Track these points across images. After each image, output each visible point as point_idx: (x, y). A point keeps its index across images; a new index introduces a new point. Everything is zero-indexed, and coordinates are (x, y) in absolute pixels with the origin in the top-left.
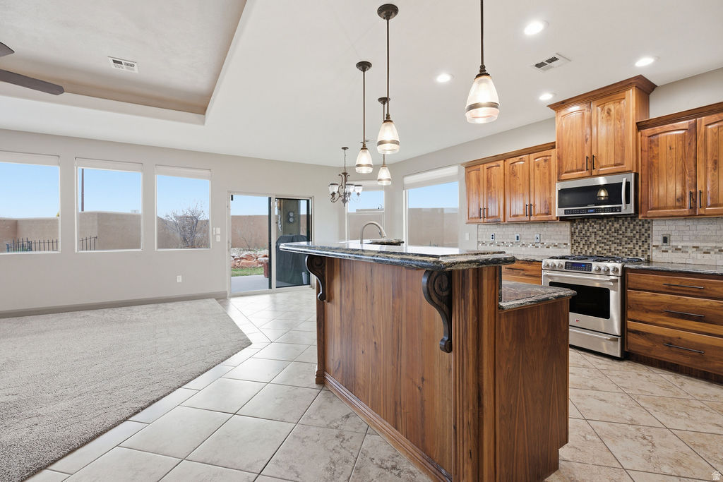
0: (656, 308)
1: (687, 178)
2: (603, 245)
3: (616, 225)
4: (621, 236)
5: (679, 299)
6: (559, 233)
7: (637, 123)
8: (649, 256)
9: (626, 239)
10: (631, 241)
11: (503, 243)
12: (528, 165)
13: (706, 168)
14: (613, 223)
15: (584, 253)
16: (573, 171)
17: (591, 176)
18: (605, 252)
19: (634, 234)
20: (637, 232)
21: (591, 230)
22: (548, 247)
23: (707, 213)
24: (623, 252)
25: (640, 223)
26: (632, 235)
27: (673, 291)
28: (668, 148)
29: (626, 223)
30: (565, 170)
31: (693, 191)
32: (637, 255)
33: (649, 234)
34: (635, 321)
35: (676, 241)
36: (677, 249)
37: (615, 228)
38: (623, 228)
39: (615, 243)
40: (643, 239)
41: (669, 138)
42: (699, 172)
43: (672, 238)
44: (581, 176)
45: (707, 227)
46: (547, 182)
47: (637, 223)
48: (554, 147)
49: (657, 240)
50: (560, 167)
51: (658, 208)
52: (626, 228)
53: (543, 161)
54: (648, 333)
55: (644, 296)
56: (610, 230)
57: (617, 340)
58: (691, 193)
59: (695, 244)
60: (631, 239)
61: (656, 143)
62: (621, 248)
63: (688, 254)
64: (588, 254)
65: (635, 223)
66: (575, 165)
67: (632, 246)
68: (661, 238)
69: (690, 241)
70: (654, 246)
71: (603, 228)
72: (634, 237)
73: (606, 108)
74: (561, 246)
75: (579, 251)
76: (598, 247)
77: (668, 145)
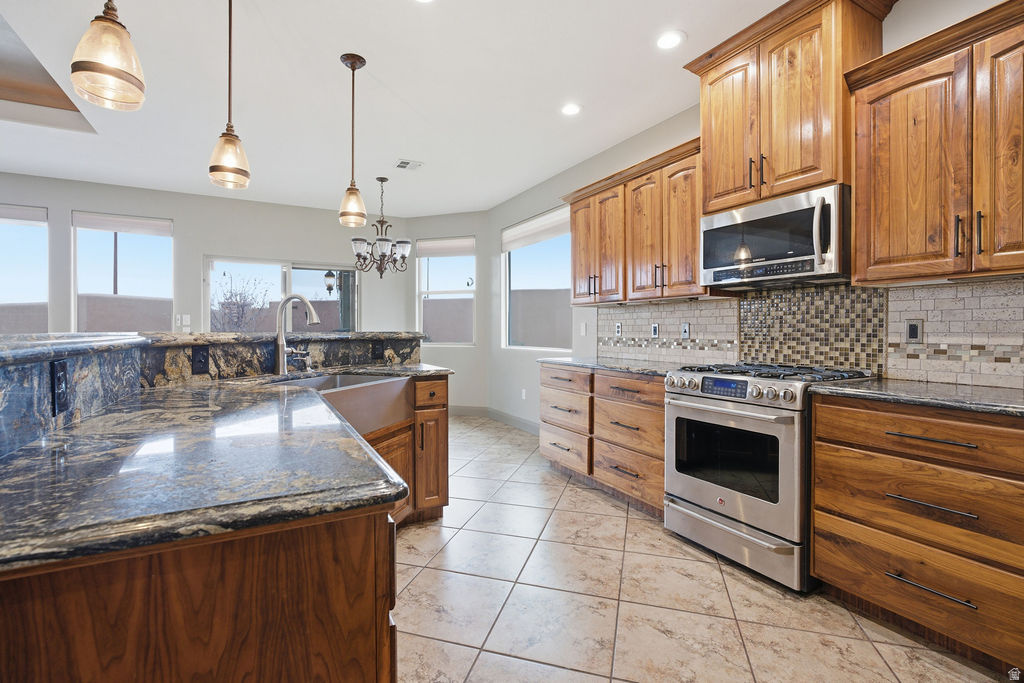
0: (871, 487)
1: (952, 186)
2: (794, 343)
3: (819, 303)
4: (827, 325)
5: (921, 468)
6: (719, 320)
7: (847, 76)
8: (880, 366)
9: (837, 330)
10: (847, 336)
11: (633, 340)
12: (659, 189)
13: (995, 158)
14: (813, 298)
15: (761, 359)
16: (728, 193)
17: (761, 199)
18: (799, 357)
19: (853, 321)
20: (858, 316)
21: (773, 313)
22: (702, 348)
23: (996, 265)
24: (831, 358)
25: (864, 296)
26: (848, 321)
27: (908, 451)
28: (911, 122)
29: (837, 297)
30: (715, 191)
31: (964, 214)
32: (857, 365)
33: (881, 320)
34: (829, 512)
35: (936, 333)
36: (939, 352)
37: (817, 308)
38: (832, 307)
39: (817, 340)
40: (870, 331)
41: (912, 99)
42: (979, 169)
43: (928, 328)
44: (742, 201)
45: (1004, 300)
46: (689, 218)
47: (859, 296)
48: (698, 150)
49: (896, 332)
50: (706, 187)
51: (889, 261)
52: (837, 307)
53: (682, 180)
54: (854, 543)
55: (848, 457)
56: (808, 313)
57: (791, 552)
58: (958, 220)
59: (977, 341)
60: (845, 329)
61: (886, 114)
62: (827, 349)
63: (961, 363)
64: (769, 362)
65: (853, 296)
66: (731, 180)
67: (848, 346)
68: (904, 328)
69: (965, 333)
70: (890, 345)
71: (794, 309)
72: (853, 326)
73: (786, 52)
74: (723, 345)
75: (753, 355)
76: (785, 347)
77: (911, 115)
